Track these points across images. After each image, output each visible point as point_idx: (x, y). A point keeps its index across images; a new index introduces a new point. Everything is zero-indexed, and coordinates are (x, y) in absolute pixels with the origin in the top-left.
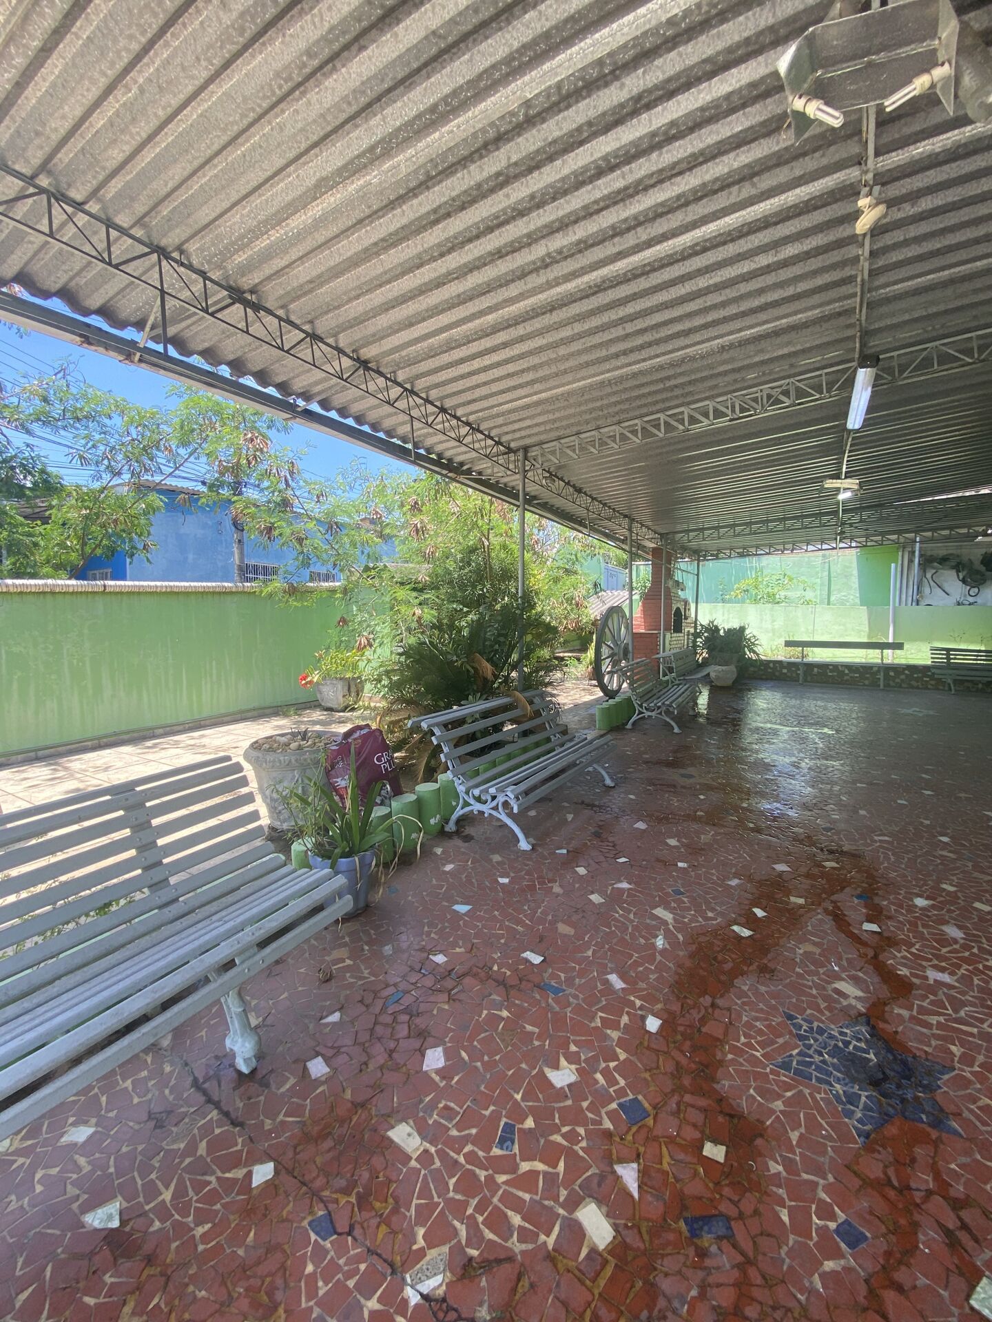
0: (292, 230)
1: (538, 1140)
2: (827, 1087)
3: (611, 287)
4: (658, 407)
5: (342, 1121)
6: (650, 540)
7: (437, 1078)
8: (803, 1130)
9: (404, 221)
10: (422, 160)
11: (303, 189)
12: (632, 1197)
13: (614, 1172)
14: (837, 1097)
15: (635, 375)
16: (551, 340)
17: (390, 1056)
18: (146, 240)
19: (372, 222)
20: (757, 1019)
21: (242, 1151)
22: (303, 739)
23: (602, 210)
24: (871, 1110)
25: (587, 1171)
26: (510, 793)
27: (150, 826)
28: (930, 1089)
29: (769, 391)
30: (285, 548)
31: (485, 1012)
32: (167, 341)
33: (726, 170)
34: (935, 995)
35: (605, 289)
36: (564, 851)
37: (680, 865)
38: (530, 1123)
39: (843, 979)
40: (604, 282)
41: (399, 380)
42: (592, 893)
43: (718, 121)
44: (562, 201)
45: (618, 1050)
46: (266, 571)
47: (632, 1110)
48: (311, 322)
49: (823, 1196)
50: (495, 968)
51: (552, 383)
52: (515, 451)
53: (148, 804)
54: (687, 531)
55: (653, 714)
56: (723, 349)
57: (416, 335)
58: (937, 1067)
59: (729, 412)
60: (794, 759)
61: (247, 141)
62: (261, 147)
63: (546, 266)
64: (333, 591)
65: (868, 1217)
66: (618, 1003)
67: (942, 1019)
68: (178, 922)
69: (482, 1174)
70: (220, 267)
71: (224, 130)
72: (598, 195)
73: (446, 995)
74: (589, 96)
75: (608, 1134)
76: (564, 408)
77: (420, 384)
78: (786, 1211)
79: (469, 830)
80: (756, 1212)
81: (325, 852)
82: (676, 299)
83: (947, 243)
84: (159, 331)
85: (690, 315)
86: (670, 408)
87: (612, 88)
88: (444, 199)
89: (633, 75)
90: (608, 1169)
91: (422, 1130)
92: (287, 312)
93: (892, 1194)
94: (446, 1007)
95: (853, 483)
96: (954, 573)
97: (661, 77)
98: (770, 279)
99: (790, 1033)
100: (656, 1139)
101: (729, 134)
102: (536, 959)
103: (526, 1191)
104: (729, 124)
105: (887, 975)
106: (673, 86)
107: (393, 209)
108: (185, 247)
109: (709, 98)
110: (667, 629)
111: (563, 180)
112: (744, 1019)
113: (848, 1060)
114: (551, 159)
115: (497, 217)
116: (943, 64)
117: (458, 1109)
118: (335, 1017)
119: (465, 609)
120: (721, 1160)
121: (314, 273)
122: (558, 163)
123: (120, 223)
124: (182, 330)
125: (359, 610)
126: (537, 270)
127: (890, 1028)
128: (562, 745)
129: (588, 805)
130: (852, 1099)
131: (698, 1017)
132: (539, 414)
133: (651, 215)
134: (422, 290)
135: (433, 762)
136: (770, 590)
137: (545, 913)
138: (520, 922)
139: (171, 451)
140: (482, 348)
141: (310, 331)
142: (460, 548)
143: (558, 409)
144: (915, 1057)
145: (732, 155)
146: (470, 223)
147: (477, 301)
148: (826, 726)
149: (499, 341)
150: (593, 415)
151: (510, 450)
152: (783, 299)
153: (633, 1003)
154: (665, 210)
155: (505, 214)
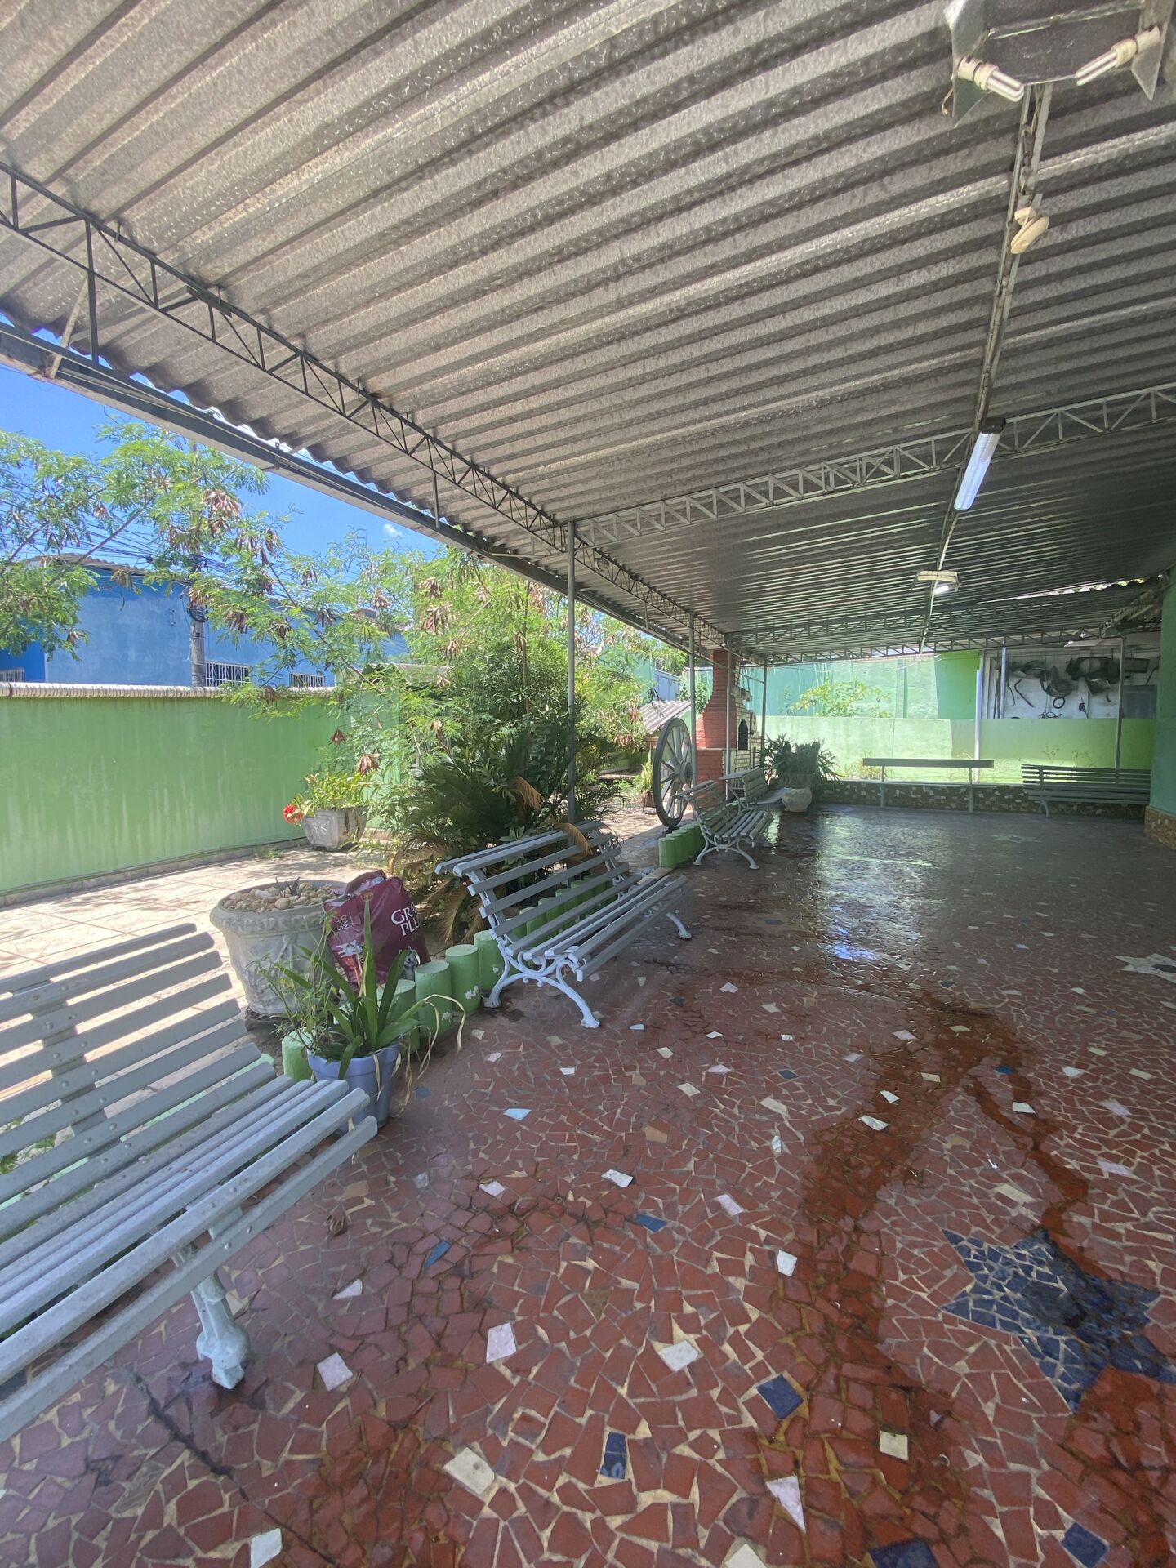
0: (279, 199)
1: (659, 1457)
2: (1016, 1334)
3: (697, 313)
4: (738, 475)
5: (377, 1454)
6: (714, 640)
7: (507, 1373)
8: (997, 1399)
9: (437, 197)
10: (463, 112)
11: (298, 139)
12: (797, 1528)
13: (768, 1493)
14: (1030, 1346)
15: (715, 432)
16: (616, 379)
17: (438, 1344)
18: (69, 200)
19: (391, 196)
20: (914, 1245)
21: (230, 1514)
22: (294, 892)
23: (693, 204)
24: (1073, 1361)
25: (731, 1496)
26: (573, 956)
27: (74, 1034)
28: (1137, 1323)
29: (870, 460)
30: (259, 641)
31: (564, 1264)
32: (99, 351)
33: (853, 164)
34: (1115, 1194)
35: (689, 315)
36: (641, 1027)
37: (785, 1037)
38: (644, 1431)
39: (1006, 1181)
40: (689, 304)
41: (419, 422)
42: (683, 1082)
43: (850, 95)
44: (645, 187)
45: (747, 1306)
46: (233, 673)
47: (776, 1392)
48: (302, 335)
49: (1040, 1492)
50: (571, 1197)
51: (614, 437)
52: (561, 525)
53: (70, 1002)
54: (755, 631)
55: (725, 847)
56: (822, 404)
57: (444, 362)
58: (1140, 1293)
59: (822, 484)
60: (892, 898)
61: (220, 63)
62: (240, 73)
63: (618, 278)
64: (325, 698)
65: (1100, 1516)
66: (737, 1238)
67: (1129, 1225)
68: (119, 1176)
69: (587, 1518)
70: (173, 247)
71: (188, 43)
72: (692, 182)
73: (508, 1243)
74: (693, 41)
75: (751, 1435)
76: (627, 471)
77: (445, 431)
78: (998, 1521)
79: (516, 1004)
80: (962, 1529)
81: (331, 1049)
82: (774, 334)
83: (1093, 282)
84: (86, 335)
85: (789, 357)
86: (752, 477)
87: (724, 33)
88: (491, 170)
89: (752, 18)
90: (759, 1490)
91: (494, 1456)
92: (269, 319)
93: (1121, 1477)
94: (510, 1260)
95: (950, 576)
96: (1037, 682)
97: (788, 25)
98: (887, 316)
99: (958, 1261)
100: (815, 1435)
101: (862, 113)
102: (624, 1181)
103: (650, 1537)
104: (864, 100)
105: (1053, 1170)
106: (802, 38)
107: (420, 178)
108: (125, 214)
109: (843, 61)
110: (732, 746)
111: (650, 156)
112: (899, 1245)
113: (1034, 1293)
114: (635, 126)
115: (560, 203)
116: (1151, 28)
117: (542, 1419)
118: (355, 1289)
119: (497, 721)
120: (904, 1455)
121: (309, 264)
122: (645, 132)
123: (32, 174)
124: (119, 337)
125: (359, 722)
126: (605, 282)
127: (1074, 1244)
128: (626, 891)
129: (662, 964)
130: (1049, 1348)
131: (841, 1248)
132: (595, 478)
133: (756, 217)
134: (455, 300)
135: (463, 916)
136: (840, 700)
137: (625, 1113)
138: (595, 1129)
139: (103, 512)
140: (528, 385)
141: (301, 348)
142: (489, 645)
143: (618, 473)
144: (1110, 1281)
145: (862, 144)
146: (524, 207)
147: (525, 321)
148: (919, 857)
149: (551, 378)
150: (660, 481)
151: (555, 523)
152: (899, 342)
153: (756, 1234)
154: (774, 211)
155: (571, 198)
